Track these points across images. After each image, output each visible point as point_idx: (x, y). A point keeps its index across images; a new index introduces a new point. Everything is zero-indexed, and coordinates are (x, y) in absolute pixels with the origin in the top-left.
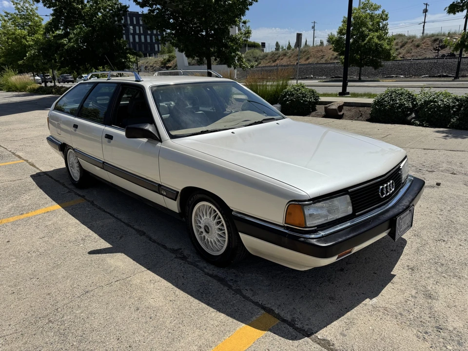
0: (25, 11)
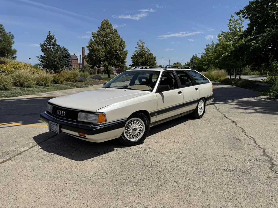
0: (235, 30)
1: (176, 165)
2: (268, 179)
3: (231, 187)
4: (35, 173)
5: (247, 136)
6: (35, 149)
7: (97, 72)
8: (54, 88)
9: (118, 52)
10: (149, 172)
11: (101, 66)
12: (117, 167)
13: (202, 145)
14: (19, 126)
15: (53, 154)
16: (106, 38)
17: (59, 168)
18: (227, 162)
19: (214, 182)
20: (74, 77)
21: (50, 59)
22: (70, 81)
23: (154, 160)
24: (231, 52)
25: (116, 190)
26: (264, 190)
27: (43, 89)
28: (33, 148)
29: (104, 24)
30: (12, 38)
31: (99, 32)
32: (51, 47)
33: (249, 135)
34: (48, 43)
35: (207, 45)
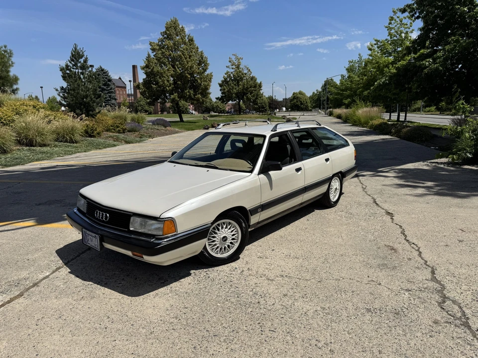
0: (398, 36)
1: (291, 302)
2: (434, 325)
3: (375, 342)
4: (64, 322)
5: (409, 243)
6: (61, 274)
7: (159, 110)
8: (87, 146)
9: (195, 76)
10: (247, 316)
11: (166, 101)
12: (196, 308)
13: (334, 262)
14: (32, 228)
15: (91, 283)
16: (175, 51)
17: (102, 312)
18: (373, 294)
19: (349, 333)
20: (120, 124)
21: (78, 93)
22: (113, 131)
23: (256, 294)
24: (391, 78)
25: (194, 350)
26: (425, 346)
27: (67, 149)
28: (57, 272)
29: (171, 27)
30: (10, 56)
31: (162, 41)
32: (78, 72)
33: (411, 241)
34: (74, 65)
35: (350, 62)
